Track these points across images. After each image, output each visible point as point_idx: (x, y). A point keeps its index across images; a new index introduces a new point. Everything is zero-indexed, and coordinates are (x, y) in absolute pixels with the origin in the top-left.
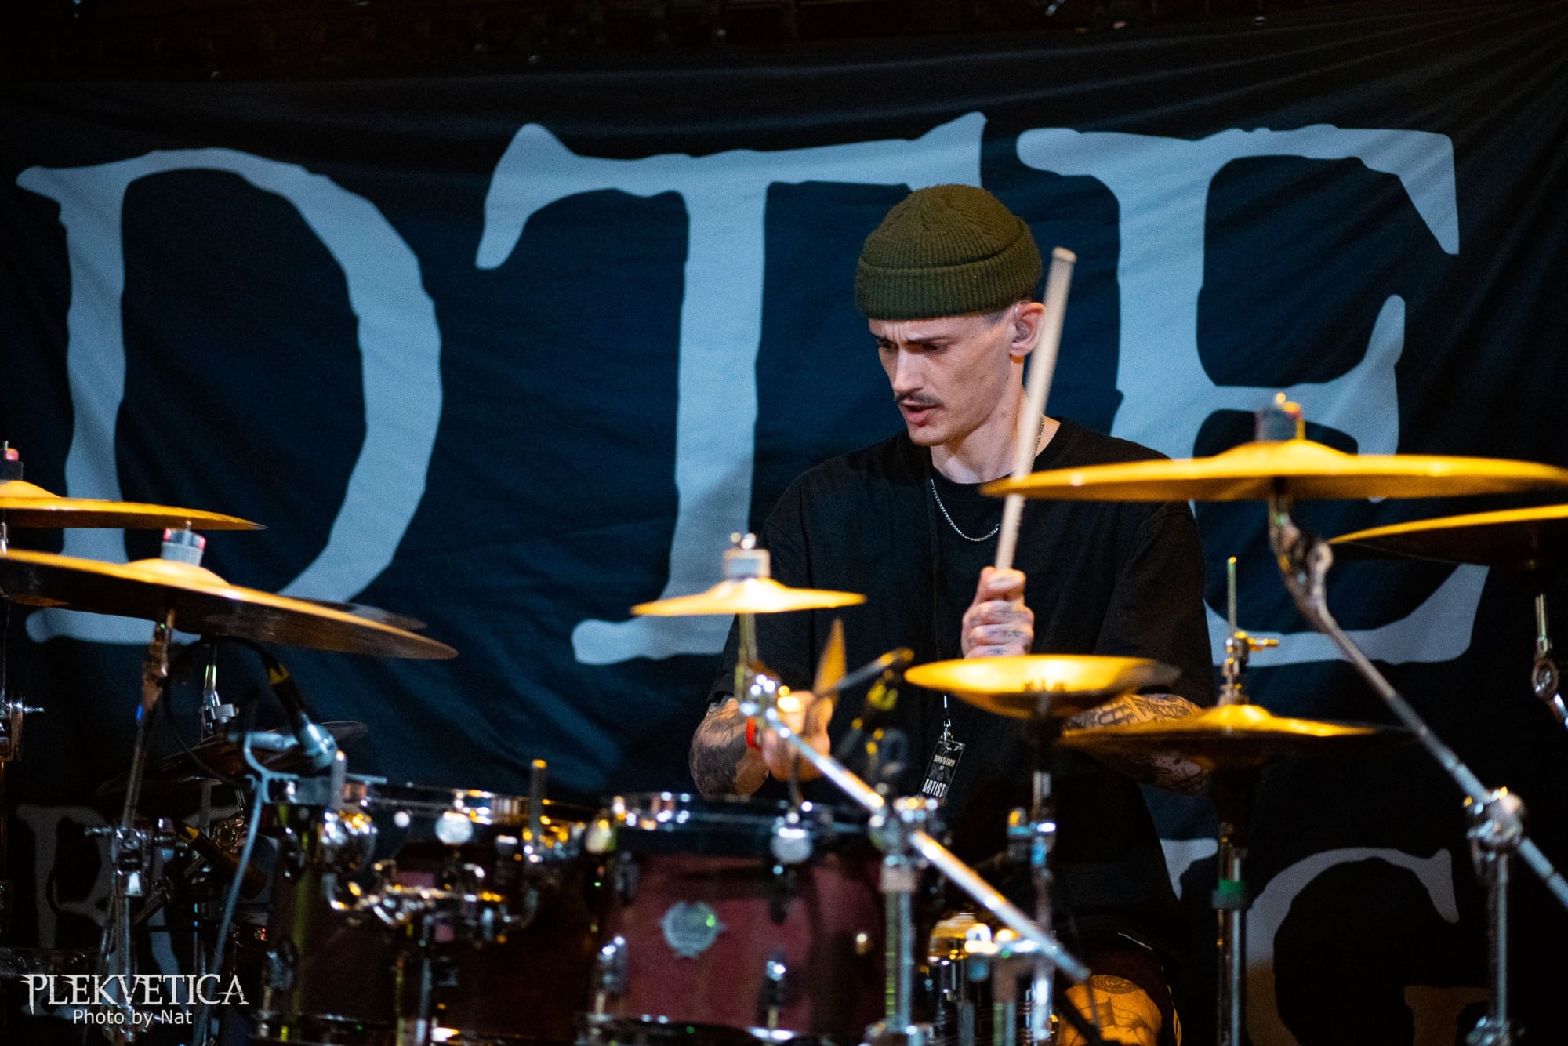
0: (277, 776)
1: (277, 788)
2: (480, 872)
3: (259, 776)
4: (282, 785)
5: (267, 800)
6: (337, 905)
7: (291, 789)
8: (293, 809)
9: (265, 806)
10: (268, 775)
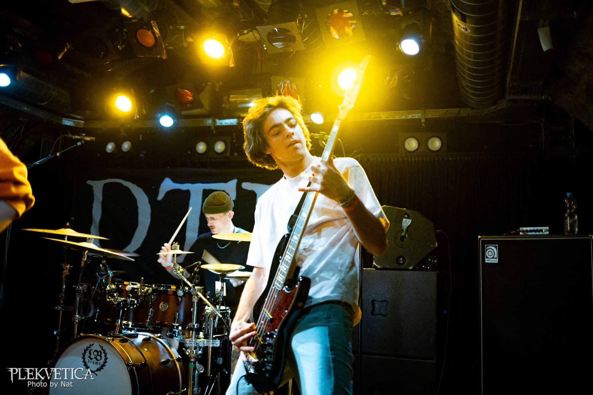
0: (102, 278)
1: (102, 280)
2: (131, 295)
3: (99, 278)
4: (103, 280)
5: (100, 282)
6: (108, 300)
7: (104, 280)
8: (104, 283)
9: (99, 283)
10: (100, 278)
